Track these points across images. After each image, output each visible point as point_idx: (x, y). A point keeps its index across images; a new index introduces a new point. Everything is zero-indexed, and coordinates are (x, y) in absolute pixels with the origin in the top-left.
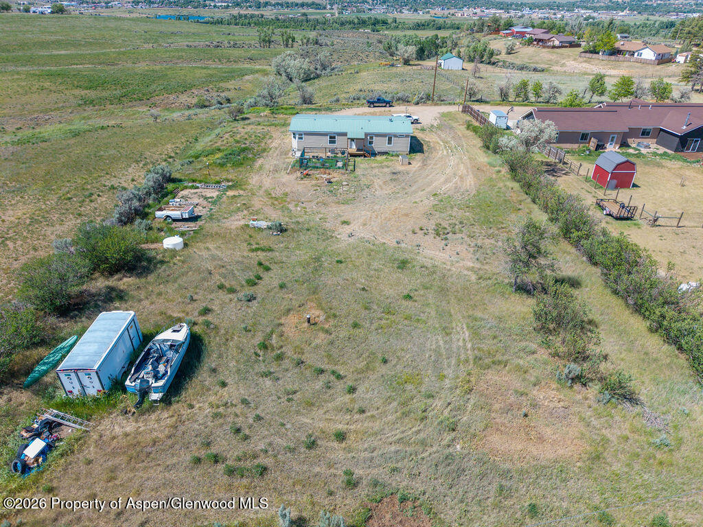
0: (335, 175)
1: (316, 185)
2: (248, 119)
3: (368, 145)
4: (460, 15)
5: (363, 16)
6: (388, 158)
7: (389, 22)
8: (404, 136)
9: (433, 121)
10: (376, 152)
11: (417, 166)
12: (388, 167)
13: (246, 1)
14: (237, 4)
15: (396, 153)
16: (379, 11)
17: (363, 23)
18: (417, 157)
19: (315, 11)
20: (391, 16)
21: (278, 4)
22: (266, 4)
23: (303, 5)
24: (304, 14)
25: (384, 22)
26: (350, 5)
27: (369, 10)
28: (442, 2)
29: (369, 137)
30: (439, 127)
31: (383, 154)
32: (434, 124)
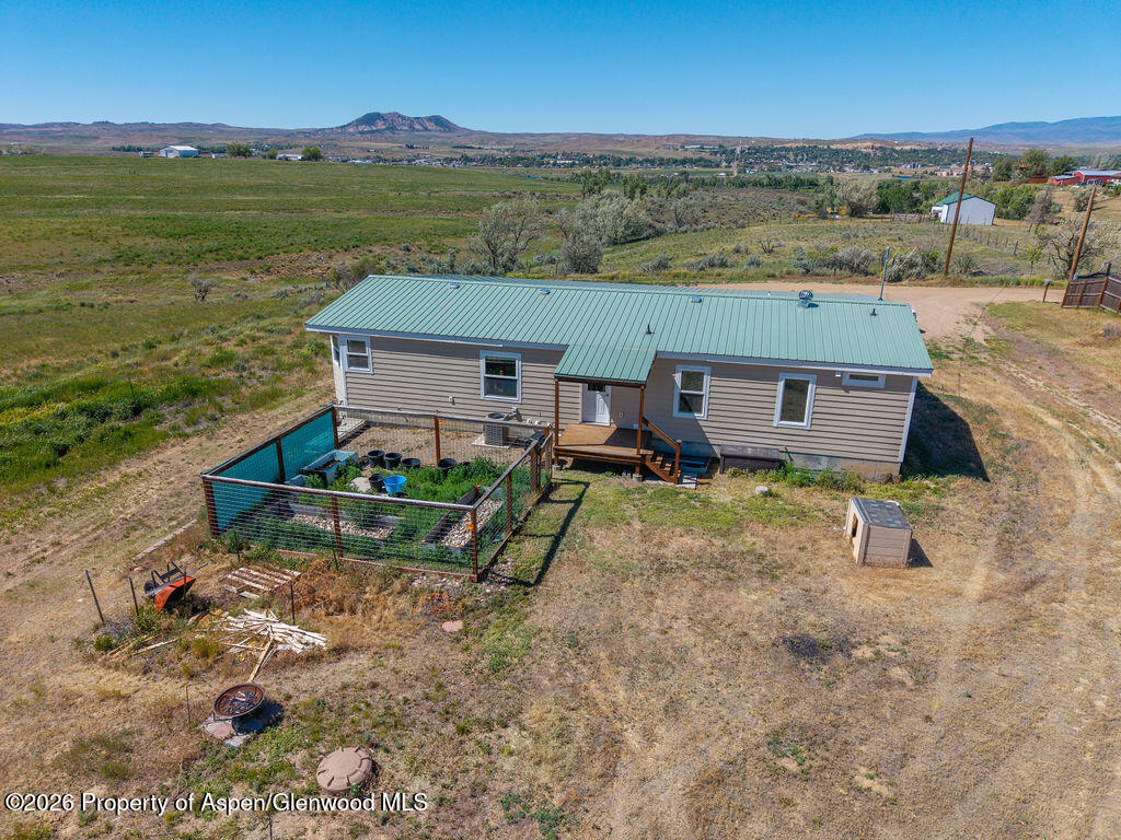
3: (676, 413)
4: (944, 174)
5: (778, 175)
6: (777, 496)
7: (821, 182)
8: (881, 383)
9: (969, 328)
10: (717, 451)
11: (975, 585)
12: (769, 572)
13: (601, 157)
14: (588, 162)
15: (824, 464)
16: (805, 170)
17: (776, 184)
18: (949, 503)
19: (703, 170)
20: (824, 175)
21: (647, 161)
22: (630, 161)
23: (684, 162)
24: (684, 173)
25: (813, 184)
26: (758, 161)
27: (788, 167)
28: (912, 157)
29: (678, 377)
30: (1001, 348)
31: (753, 471)
32: (973, 336)
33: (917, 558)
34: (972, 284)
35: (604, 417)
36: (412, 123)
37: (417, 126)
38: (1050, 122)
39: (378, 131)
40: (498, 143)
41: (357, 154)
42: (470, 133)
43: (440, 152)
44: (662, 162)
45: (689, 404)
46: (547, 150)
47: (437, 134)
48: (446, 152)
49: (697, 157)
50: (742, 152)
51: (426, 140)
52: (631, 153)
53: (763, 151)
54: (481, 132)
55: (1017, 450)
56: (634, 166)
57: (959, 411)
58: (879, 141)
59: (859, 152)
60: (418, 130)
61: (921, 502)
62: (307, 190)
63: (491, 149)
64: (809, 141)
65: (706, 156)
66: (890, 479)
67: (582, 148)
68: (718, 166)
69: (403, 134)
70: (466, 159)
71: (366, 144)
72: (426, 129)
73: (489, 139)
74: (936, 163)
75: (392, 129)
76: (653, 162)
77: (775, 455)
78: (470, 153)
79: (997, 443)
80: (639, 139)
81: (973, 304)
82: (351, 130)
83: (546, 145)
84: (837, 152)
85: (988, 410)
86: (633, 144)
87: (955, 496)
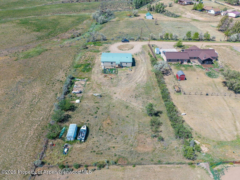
1: (108, 80)
2: (88, 48)
6: (126, 68)
8: (130, 63)
9: (140, 50)
10: (123, 66)
12: (126, 72)
15: (128, 66)
30: (141, 53)
33: (131, 71)
35: (117, 65)
61: (132, 68)
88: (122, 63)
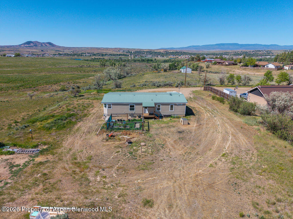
0: (134, 135)
1: (118, 147)
2: (83, 96)
3: (157, 111)
4: (180, 58)
5: (143, 58)
6: (171, 120)
7: (153, 60)
8: (182, 105)
9: (190, 95)
10: (163, 115)
11: (195, 126)
12: (174, 127)
13: (98, 54)
14: (94, 55)
15: (176, 115)
16: (149, 57)
17: (143, 61)
18: (191, 118)
19: (125, 57)
20: (154, 58)
21: (110, 55)
22: (106, 55)
23: (120, 55)
24: (120, 58)
25: (151, 60)
26: (138, 55)
27: (145, 56)
28: (172, 53)
29: (157, 106)
30: (195, 98)
31: (168, 117)
32: (191, 97)
33: (189, 124)
34: (189, 87)
35: (147, 112)
36: (41, 44)
37: (43, 45)
38: (200, 45)
39: (31, 46)
40: (69, 50)
41: (26, 53)
42: (60, 47)
43: (52, 52)
44: (114, 55)
45: (159, 109)
46: (83, 52)
47: (49, 47)
48: (53, 52)
49: (122, 54)
50: (134, 52)
51: (47, 49)
52: (106, 53)
53: (139, 52)
54: (63, 47)
55: (198, 112)
56: (107, 56)
57: (191, 108)
58: (165, 50)
59: (161, 52)
60: (44, 46)
61: (188, 119)
62: (24, 66)
63: (66, 51)
64: (149, 50)
65: (125, 53)
66: (184, 117)
67: (93, 51)
68: (128, 56)
69: (39, 47)
70: (60, 54)
71: (28, 50)
72: (46, 46)
73: (66, 49)
74: (178, 55)
75: (36, 46)
76: (112, 55)
77: (170, 115)
78: (61, 53)
79: (196, 111)
80: (107, 49)
81: (190, 91)
82: (22, 46)
83: (82, 50)
84: (156, 52)
85: (194, 107)
86: (106, 50)
87: (192, 117)
88: (159, 106)
